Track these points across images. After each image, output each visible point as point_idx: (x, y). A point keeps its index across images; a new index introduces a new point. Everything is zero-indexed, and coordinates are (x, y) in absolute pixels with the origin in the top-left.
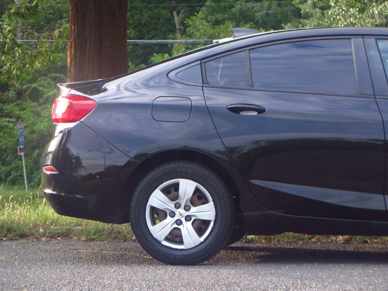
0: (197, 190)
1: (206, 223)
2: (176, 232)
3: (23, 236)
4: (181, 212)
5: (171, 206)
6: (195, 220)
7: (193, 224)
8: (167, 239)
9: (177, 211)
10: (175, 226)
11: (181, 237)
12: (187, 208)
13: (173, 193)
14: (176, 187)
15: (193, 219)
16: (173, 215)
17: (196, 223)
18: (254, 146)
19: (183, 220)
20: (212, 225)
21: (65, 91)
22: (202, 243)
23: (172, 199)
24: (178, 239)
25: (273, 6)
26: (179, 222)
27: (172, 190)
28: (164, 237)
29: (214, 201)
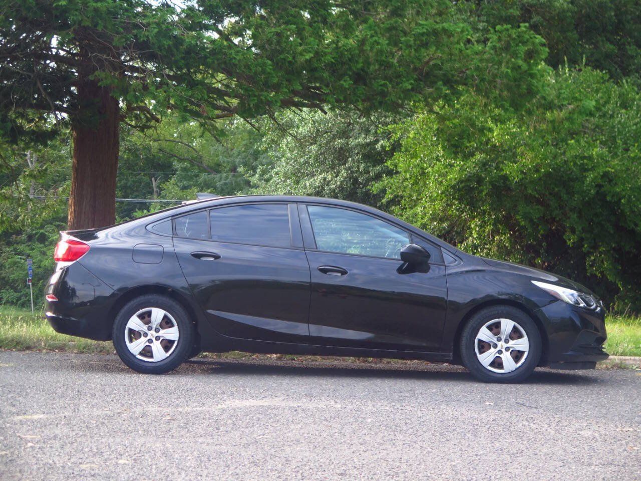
0: (165, 317)
1: (171, 342)
2: (148, 349)
3: (28, 348)
4: (152, 334)
5: (144, 328)
6: (163, 340)
7: (161, 342)
8: (141, 354)
9: (150, 333)
10: (147, 344)
11: (151, 352)
12: (157, 330)
13: (147, 318)
14: (149, 314)
15: (161, 339)
16: (146, 335)
17: (164, 342)
18: (210, 284)
19: (154, 339)
20: (176, 344)
21: (65, 237)
22: (167, 357)
23: (146, 323)
24: (150, 354)
25: (230, 177)
26: (150, 341)
27: (146, 316)
28: (138, 352)
29: (178, 325)
